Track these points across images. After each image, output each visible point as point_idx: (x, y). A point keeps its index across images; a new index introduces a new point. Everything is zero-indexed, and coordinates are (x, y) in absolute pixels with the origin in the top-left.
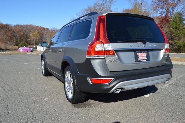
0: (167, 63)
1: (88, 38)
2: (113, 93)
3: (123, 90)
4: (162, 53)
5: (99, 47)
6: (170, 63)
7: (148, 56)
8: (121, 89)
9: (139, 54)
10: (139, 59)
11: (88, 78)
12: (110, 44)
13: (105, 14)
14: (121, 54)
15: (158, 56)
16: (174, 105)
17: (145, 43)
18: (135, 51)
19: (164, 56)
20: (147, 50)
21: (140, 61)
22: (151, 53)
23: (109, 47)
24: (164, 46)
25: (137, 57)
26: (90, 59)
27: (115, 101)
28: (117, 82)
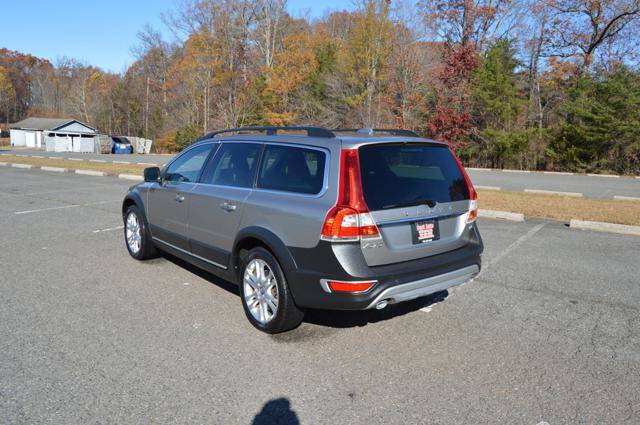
0: (471, 241)
1: (320, 195)
2: (374, 309)
3: (392, 302)
4: (463, 221)
5: (348, 221)
6: (477, 242)
7: (436, 231)
8: (388, 300)
9: (420, 228)
10: (420, 238)
11: (321, 280)
12: (370, 213)
13: (356, 147)
14: (386, 230)
15: (454, 226)
16: (484, 328)
17: (432, 205)
18: (412, 223)
19: (467, 226)
20: (435, 220)
21: (421, 241)
22: (441, 222)
23: (367, 220)
24: (467, 205)
25: (415, 235)
26: (330, 244)
27: (362, 324)
28: (382, 288)
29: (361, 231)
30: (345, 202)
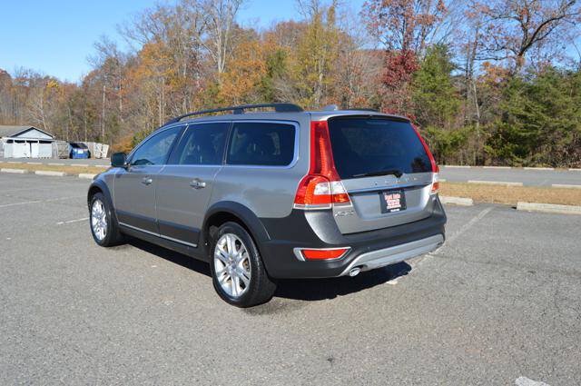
0: (435, 212)
1: (291, 165)
3: (364, 269)
4: (427, 192)
6: (441, 213)
7: (403, 201)
8: (361, 267)
9: (388, 198)
10: (388, 208)
11: (295, 249)
12: (342, 181)
13: (325, 119)
14: (356, 198)
15: (419, 198)
16: (450, 296)
17: (399, 176)
18: (380, 192)
19: (431, 197)
20: (401, 190)
21: (389, 211)
22: (406, 193)
23: (338, 187)
24: (430, 178)
25: (384, 203)
26: (302, 212)
27: (332, 296)
28: (354, 255)
29: (333, 198)
30: (316, 170)
